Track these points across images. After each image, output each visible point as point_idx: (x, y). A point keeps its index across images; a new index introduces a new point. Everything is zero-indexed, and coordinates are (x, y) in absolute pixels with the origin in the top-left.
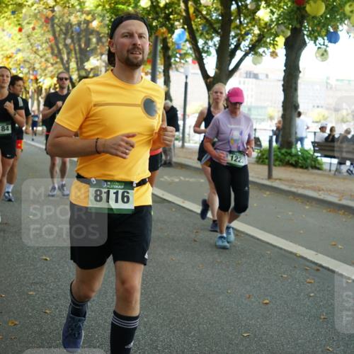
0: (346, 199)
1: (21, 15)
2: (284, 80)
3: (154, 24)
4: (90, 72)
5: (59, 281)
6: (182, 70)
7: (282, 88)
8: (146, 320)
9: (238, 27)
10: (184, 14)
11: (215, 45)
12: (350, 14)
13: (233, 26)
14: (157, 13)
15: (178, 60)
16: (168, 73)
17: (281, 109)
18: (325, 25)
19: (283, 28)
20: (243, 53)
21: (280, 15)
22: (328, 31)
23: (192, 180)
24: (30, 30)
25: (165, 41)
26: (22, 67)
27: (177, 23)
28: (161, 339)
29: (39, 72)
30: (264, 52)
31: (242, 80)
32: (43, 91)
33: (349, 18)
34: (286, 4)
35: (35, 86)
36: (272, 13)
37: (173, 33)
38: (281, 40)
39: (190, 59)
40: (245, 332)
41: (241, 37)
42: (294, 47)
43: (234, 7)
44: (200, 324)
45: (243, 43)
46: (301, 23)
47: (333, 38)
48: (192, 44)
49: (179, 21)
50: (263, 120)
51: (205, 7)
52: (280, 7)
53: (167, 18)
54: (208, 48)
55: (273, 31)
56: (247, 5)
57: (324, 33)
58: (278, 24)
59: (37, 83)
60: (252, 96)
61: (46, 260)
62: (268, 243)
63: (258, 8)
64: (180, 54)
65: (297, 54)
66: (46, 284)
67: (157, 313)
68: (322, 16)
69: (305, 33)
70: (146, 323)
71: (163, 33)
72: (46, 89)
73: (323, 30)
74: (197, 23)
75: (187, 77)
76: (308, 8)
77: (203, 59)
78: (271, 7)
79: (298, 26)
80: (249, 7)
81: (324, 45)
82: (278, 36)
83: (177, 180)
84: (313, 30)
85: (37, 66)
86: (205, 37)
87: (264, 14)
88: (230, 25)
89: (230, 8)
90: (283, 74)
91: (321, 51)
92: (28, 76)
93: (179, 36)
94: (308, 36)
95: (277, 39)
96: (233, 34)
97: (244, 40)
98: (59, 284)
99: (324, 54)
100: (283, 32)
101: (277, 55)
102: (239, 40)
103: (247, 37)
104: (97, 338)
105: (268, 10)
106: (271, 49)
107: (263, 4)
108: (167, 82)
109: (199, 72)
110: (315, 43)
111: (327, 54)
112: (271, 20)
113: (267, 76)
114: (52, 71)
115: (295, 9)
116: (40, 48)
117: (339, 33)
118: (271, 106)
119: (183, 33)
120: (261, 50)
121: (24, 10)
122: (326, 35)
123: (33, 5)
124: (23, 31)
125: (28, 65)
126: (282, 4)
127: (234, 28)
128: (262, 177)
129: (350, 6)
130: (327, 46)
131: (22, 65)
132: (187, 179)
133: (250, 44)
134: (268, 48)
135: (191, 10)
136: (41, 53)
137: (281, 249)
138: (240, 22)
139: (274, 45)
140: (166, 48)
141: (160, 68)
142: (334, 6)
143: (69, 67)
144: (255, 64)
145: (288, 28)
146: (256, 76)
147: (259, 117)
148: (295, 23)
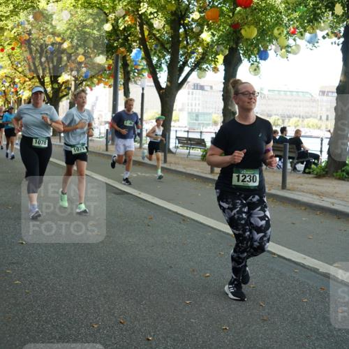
0: (274, 189)
1: (3, 38)
2: (223, 91)
3: (115, 45)
4: (62, 85)
5: (33, 261)
6: (139, 83)
7: (222, 97)
8: (105, 291)
9: (185, 47)
10: (140, 36)
11: (166, 62)
12: (278, 36)
13: (181, 45)
14: (118, 35)
15: (136, 74)
16: (128, 85)
17: (222, 115)
18: (257, 45)
19: (222, 47)
20: (190, 69)
21: (219, 37)
22: (259, 50)
23: (147, 175)
24: (10, 51)
25: (124, 58)
26: (4, 81)
27: (134, 44)
28: (118, 307)
29: (19, 85)
30: (207, 67)
31: (191, 91)
32: (23, 101)
33: (277, 40)
34: (225, 28)
35: (16, 97)
36: (213, 35)
37: (131, 52)
38: (221, 58)
39: (146, 74)
40: (188, 300)
41: (189, 55)
42: (231, 64)
43: (182, 30)
44: (150, 294)
45: (190, 60)
46: (237, 44)
47: (263, 55)
48: (147, 61)
49: (136, 42)
50: (208, 125)
51: (158, 31)
52: (220, 30)
53: (126, 39)
54: (160, 64)
55: (214, 50)
56: (192, 29)
57: (256, 52)
58: (218, 44)
59: (17, 95)
60: (199, 104)
61: (22, 243)
62: (209, 227)
63: (201, 32)
64: (138, 70)
65: (234, 69)
66: (22, 264)
67: (115, 286)
68: (254, 38)
69: (241, 52)
70: (105, 295)
71: (123, 52)
72: (25, 100)
73: (256, 49)
74: (151, 43)
75: (143, 89)
76: (243, 32)
77: (157, 74)
78: (212, 31)
79: (234, 46)
80: (194, 30)
81: (256, 61)
82: (219, 55)
83: (135, 175)
84: (247, 50)
85: (17, 80)
86: (158, 55)
87: (206, 36)
88: (179, 45)
89: (179, 31)
90: (223, 86)
91: (254, 67)
92: (9, 89)
93: (136, 54)
94: (243, 54)
95: (217, 57)
96: (181, 52)
97: (190, 57)
98: (33, 263)
99: (256, 70)
100: (223, 51)
101: (218, 70)
102: (186, 58)
103: (193, 55)
104: (64, 308)
105: (210, 33)
106: (213, 66)
107: (205, 27)
108: (127, 93)
109: (153, 84)
110: (249, 60)
111: (259, 69)
112: (213, 41)
113: (211, 87)
114: (29, 85)
115: (232, 32)
116: (19, 66)
117: (269, 52)
118: (215, 113)
119: (139, 52)
120: (204, 66)
121: (5, 34)
122: (257, 54)
123: (12, 29)
124: (5, 51)
125: (9, 80)
126: (221, 28)
127: (182, 48)
128: (205, 172)
129: (278, 29)
130: (259, 63)
131: (4, 79)
132: (143, 174)
133: (195, 61)
134: (210, 64)
135: (146, 33)
136: (20, 70)
137: (220, 231)
138: (187, 42)
139: (215, 61)
140: (125, 65)
141: (121, 81)
142: (264, 30)
143: (44, 80)
144: (200, 78)
145: (226, 48)
146: (202, 88)
147: (205, 122)
148: (232, 44)
